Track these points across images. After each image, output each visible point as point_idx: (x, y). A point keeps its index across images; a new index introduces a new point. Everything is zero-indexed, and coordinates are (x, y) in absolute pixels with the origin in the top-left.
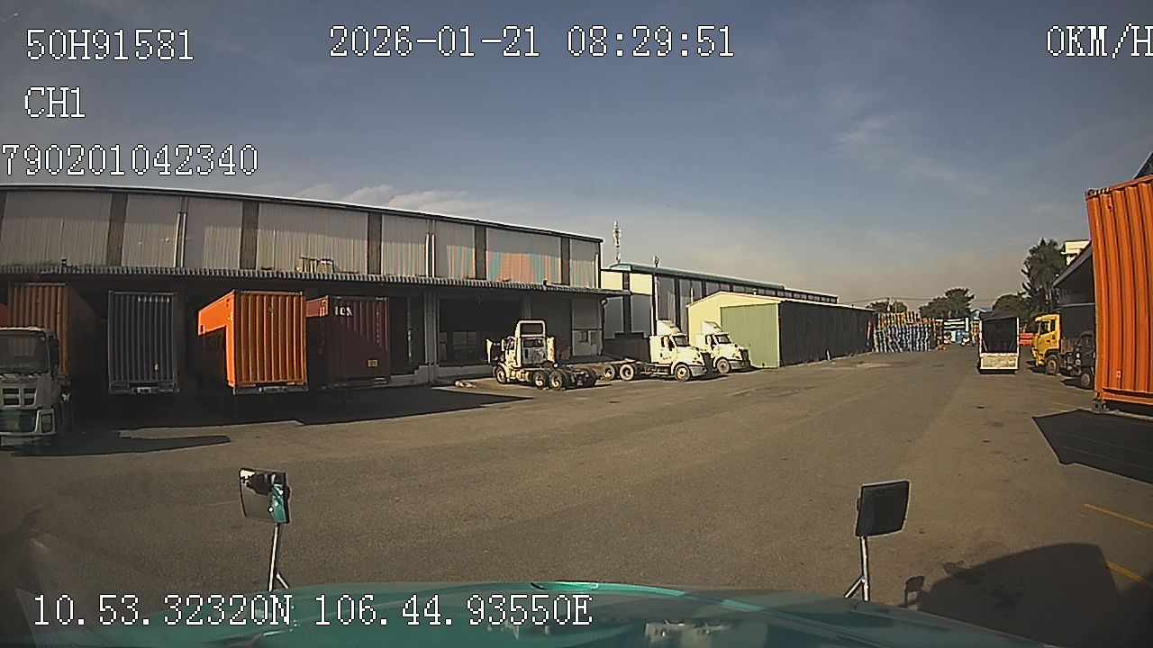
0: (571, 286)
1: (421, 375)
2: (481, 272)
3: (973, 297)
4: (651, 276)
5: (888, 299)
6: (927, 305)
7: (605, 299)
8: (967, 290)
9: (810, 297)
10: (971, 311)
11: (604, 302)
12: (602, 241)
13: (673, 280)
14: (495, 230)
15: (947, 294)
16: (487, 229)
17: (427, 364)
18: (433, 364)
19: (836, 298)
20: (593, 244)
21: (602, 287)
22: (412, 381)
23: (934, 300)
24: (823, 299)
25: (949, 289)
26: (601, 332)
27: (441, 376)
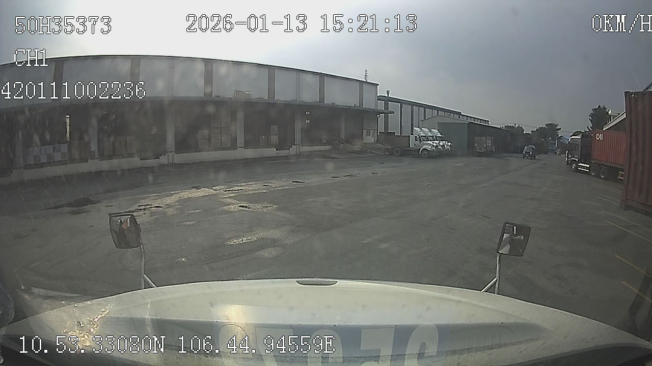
0: (364, 107)
1: (293, 150)
2: (322, 99)
3: (560, 129)
4: (400, 104)
5: (515, 124)
6: (535, 130)
7: (379, 114)
8: (557, 126)
9: (476, 120)
10: (559, 136)
11: (378, 116)
12: (378, 85)
13: (410, 106)
14: (328, 77)
15: (546, 126)
16: (325, 77)
17: (296, 145)
18: (299, 145)
19: (488, 121)
20: (374, 87)
21: (378, 109)
22: (288, 153)
23: (540, 128)
24: (482, 121)
25: (548, 123)
26: (376, 131)
27: (302, 151)
